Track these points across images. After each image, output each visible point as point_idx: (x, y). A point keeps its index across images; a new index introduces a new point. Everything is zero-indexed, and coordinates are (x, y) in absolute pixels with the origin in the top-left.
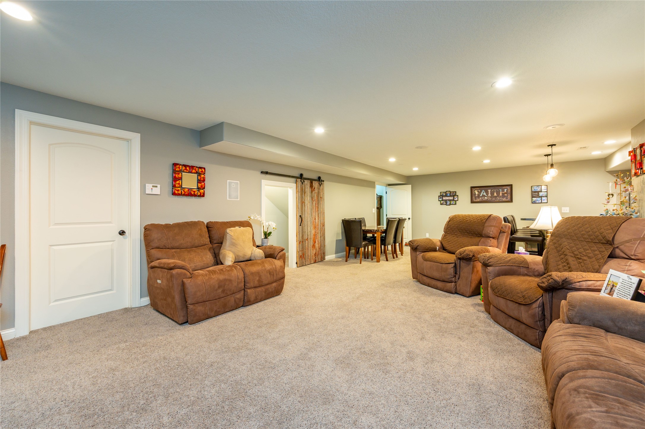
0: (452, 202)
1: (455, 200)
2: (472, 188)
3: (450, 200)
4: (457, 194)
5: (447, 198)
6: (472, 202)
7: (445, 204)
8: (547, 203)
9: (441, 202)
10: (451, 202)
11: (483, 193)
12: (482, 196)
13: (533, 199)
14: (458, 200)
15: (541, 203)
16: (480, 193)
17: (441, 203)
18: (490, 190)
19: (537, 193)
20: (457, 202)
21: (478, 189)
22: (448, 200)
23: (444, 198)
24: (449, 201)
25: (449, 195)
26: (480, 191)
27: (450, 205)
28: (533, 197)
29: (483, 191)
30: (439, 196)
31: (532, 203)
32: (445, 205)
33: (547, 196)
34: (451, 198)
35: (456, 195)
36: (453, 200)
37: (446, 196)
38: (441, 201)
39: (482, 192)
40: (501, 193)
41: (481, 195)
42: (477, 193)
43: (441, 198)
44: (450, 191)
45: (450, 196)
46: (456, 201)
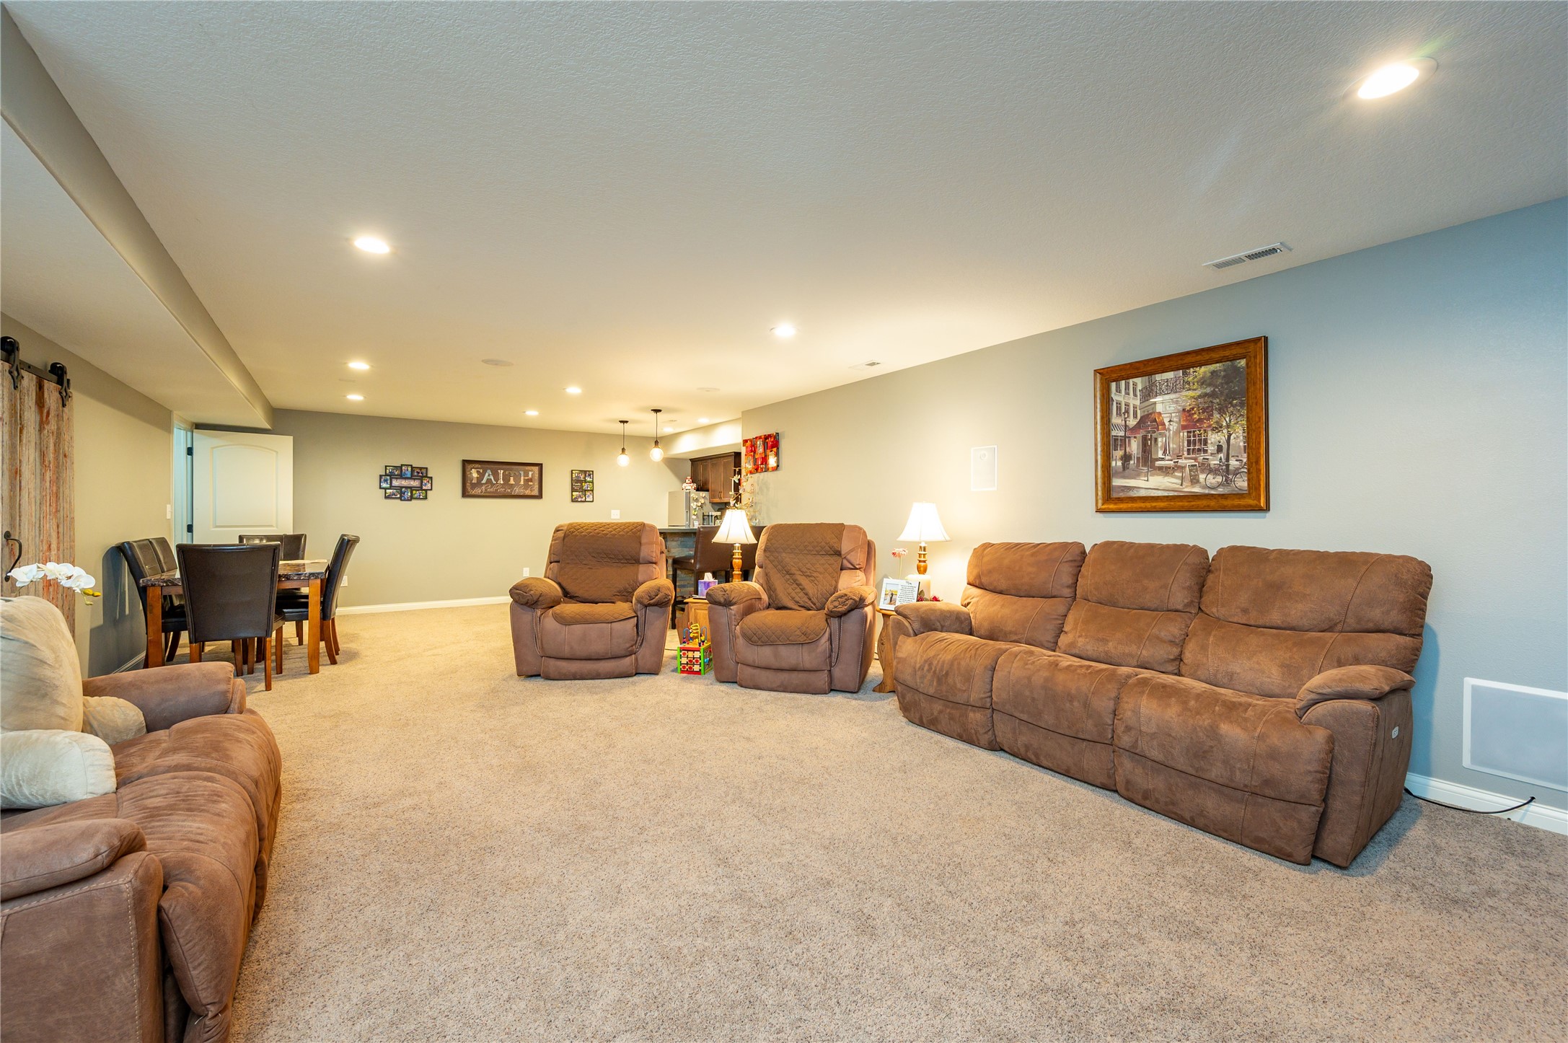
0: (416, 494)
1: (424, 488)
2: (466, 463)
3: (411, 488)
4: (429, 475)
5: (404, 483)
6: (465, 494)
7: (399, 496)
8: (593, 501)
9: (388, 491)
10: (414, 492)
11: (489, 475)
12: (486, 483)
13: (574, 493)
14: (431, 489)
15: (585, 501)
16: (481, 476)
17: (386, 493)
18: (502, 471)
19: (579, 484)
20: (429, 492)
21: (477, 466)
22: (406, 488)
23: (395, 483)
24: (409, 490)
25: (409, 475)
26: (481, 471)
27: (411, 500)
28: (573, 490)
29: (489, 472)
30: (381, 476)
31: (572, 501)
32: (399, 501)
33: (592, 491)
34: (415, 483)
35: (426, 477)
36: (421, 488)
37: (401, 476)
38: (385, 489)
39: (487, 474)
40: (522, 478)
41: (484, 481)
42: (475, 475)
43: (386, 481)
44: (411, 466)
45: (412, 478)
46: (426, 490)
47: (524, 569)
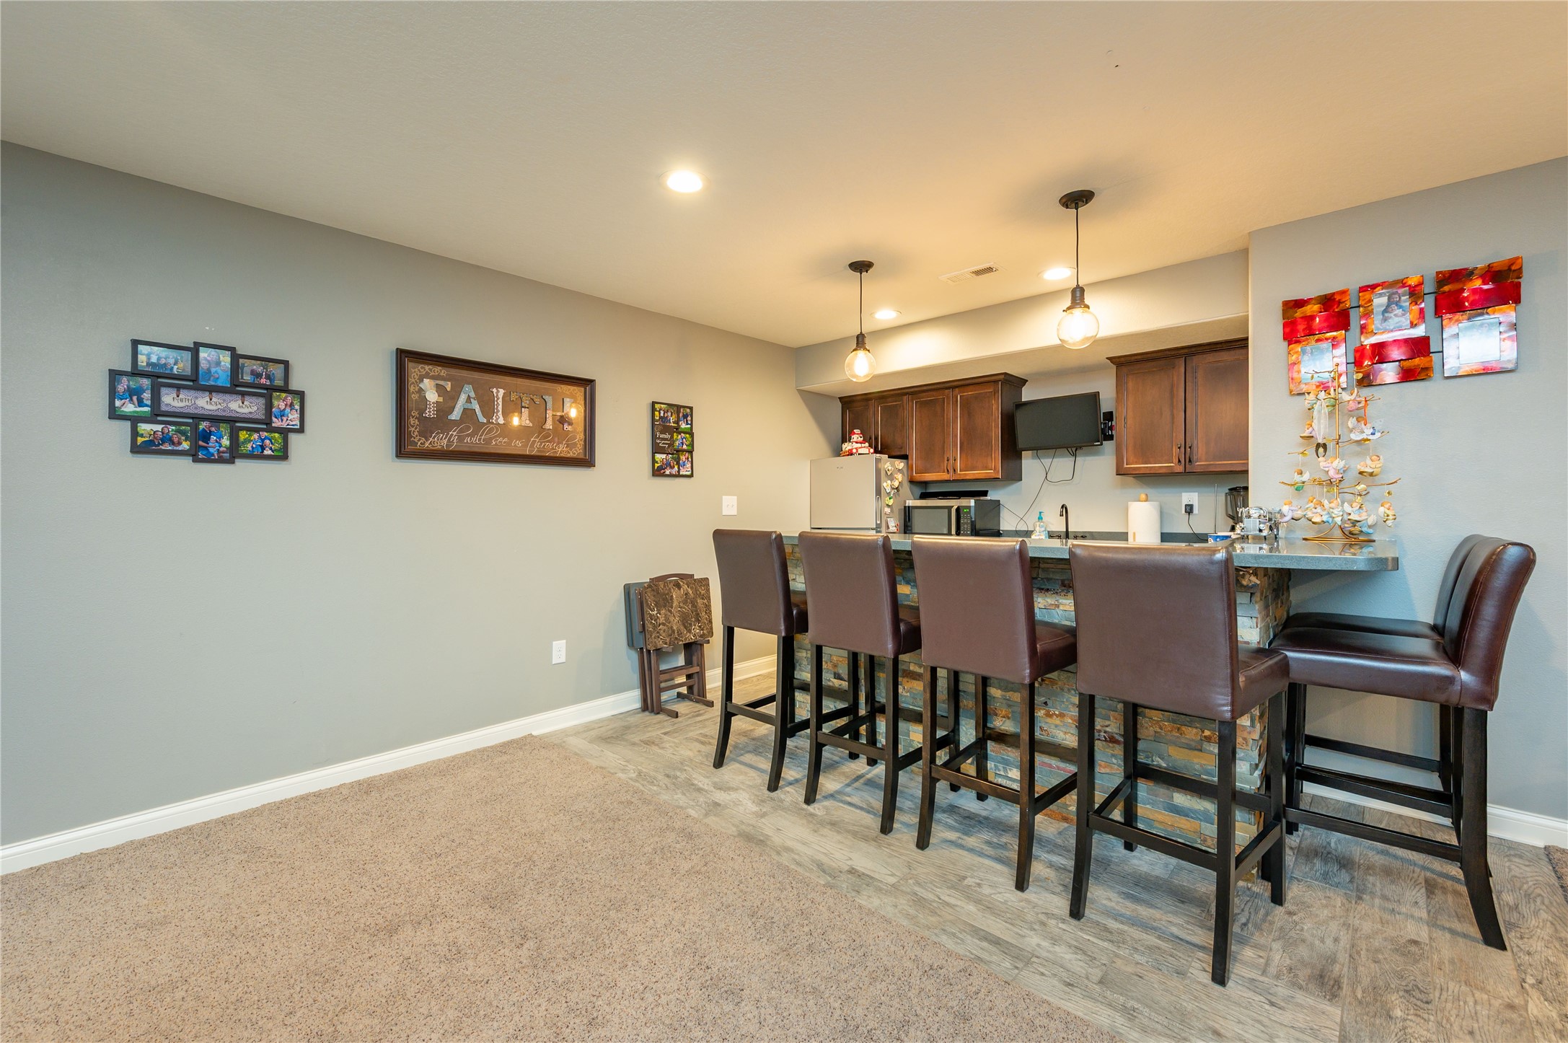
0: (249, 440)
1: (276, 423)
2: (405, 358)
3: (232, 422)
4: (294, 385)
5: (205, 404)
6: (404, 449)
7: (186, 445)
8: (691, 476)
9: (144, 428)
10: (243, 435)
11: (469, 400)
12: (462, 421)
13: (659, 457)
14: (301, 430)
15: (678, 475)
16: (449, 399)
17: (135, 434)
18: (502, 392)
19: (667, 436)
20: (293, 438)
21: (437, 370)
22: (215, 420)
23: (170, 400)
24: (224, 429)
25: (224, 381)
26: (448, 386)
27: (231, 461)
28: (656, 449)
29: (468, 390)
30: (114, 375)
31: (654, 475)
32: (187, 461)
33: (691, 452)
34: (247, 407)
35: (285, 390)
36: (266, 423)
37: (194, 381)
38: (135, 420)
39: (463, 397)
40: (550, 413)
41: (455, 415)
42: (432, 397)
43: (133, 393)
44: (232, 350)
45: (235, 387)
46: (285, 432)
47: (554, 643)
